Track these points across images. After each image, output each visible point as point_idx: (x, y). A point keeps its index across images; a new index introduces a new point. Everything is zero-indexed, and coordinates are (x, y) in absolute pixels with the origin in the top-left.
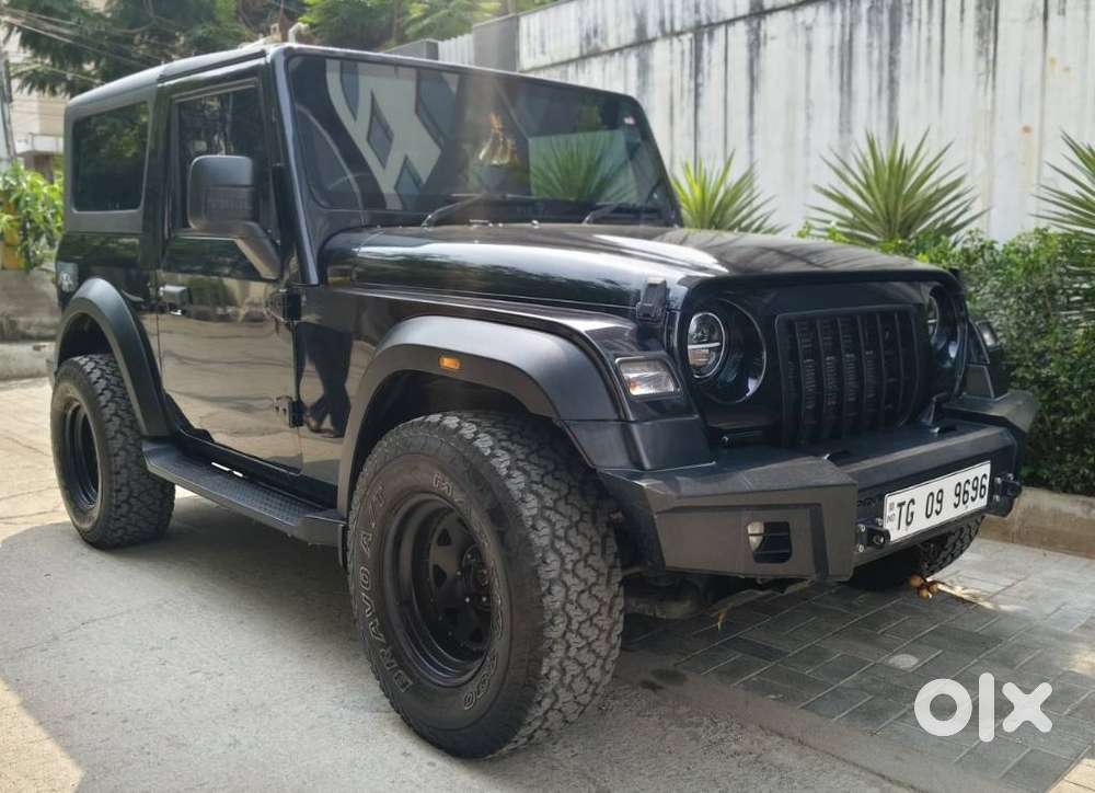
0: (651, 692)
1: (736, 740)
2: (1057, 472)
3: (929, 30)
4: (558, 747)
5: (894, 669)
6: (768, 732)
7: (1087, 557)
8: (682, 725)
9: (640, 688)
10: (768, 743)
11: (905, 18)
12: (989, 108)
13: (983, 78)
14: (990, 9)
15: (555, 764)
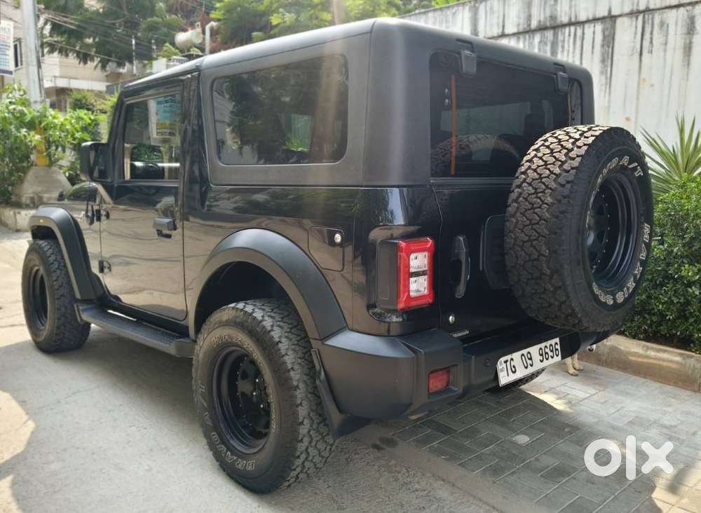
0: (376, 451)
1: (418, 483)
2: (630, 327)
3: (574, 57)
4: (321, 481)
5: (515, 444)
6: (437, 478)
7: (645, 377)
8: (390, 472)
9: (371, 449)
10: (435, 485)
11: (560, 49)
12: (606, 105)
13: (603, 88)
14: (609, 47)
15: (318, 491)
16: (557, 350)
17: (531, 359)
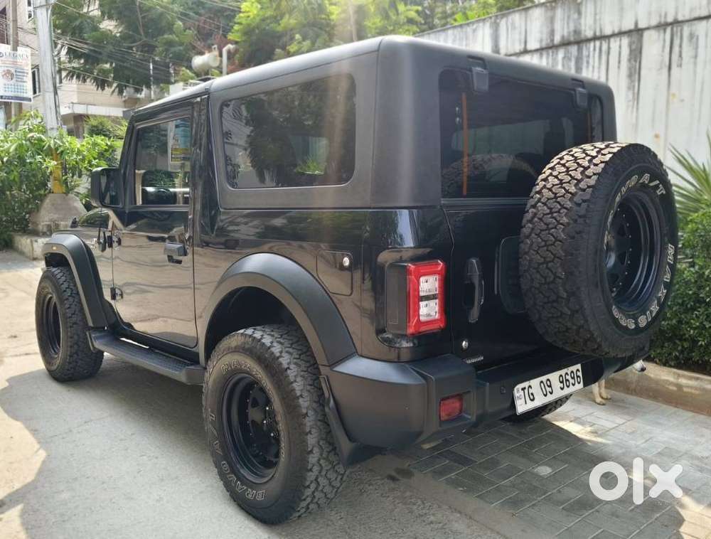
0: (391, 482)
1: (433, 515)
2: (659, 353)
3: (599, 72)
4: (333, 512)
5: (537, 475)
6: (453, 510)
7: (676, 407)
8: (405, 504)
9: (386, 480)
10: (452, 518)
11: (585, 64)
12: (634, 121)
13: (631, 103)
14: (635, 61)
15: (330, 523)
16: (578, 377)
17: (550, 386)
